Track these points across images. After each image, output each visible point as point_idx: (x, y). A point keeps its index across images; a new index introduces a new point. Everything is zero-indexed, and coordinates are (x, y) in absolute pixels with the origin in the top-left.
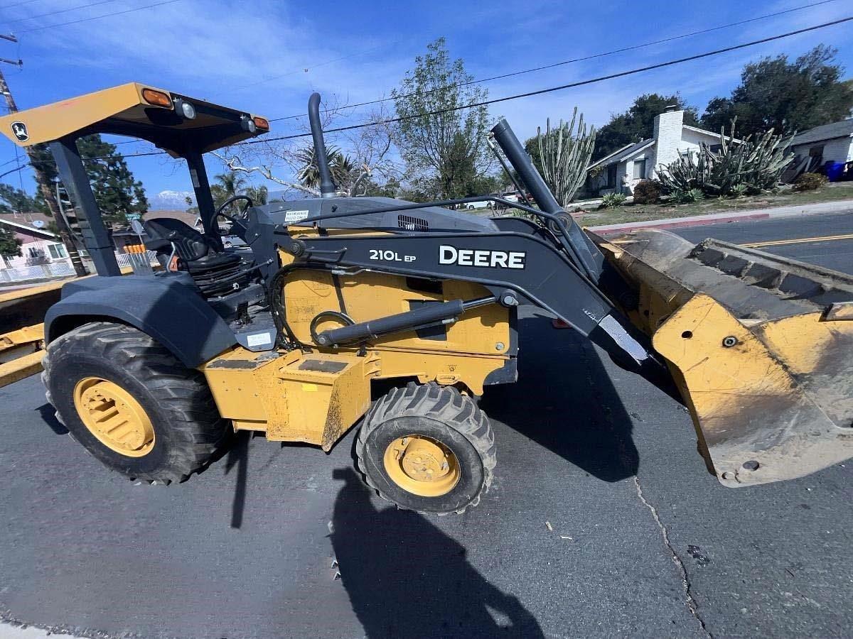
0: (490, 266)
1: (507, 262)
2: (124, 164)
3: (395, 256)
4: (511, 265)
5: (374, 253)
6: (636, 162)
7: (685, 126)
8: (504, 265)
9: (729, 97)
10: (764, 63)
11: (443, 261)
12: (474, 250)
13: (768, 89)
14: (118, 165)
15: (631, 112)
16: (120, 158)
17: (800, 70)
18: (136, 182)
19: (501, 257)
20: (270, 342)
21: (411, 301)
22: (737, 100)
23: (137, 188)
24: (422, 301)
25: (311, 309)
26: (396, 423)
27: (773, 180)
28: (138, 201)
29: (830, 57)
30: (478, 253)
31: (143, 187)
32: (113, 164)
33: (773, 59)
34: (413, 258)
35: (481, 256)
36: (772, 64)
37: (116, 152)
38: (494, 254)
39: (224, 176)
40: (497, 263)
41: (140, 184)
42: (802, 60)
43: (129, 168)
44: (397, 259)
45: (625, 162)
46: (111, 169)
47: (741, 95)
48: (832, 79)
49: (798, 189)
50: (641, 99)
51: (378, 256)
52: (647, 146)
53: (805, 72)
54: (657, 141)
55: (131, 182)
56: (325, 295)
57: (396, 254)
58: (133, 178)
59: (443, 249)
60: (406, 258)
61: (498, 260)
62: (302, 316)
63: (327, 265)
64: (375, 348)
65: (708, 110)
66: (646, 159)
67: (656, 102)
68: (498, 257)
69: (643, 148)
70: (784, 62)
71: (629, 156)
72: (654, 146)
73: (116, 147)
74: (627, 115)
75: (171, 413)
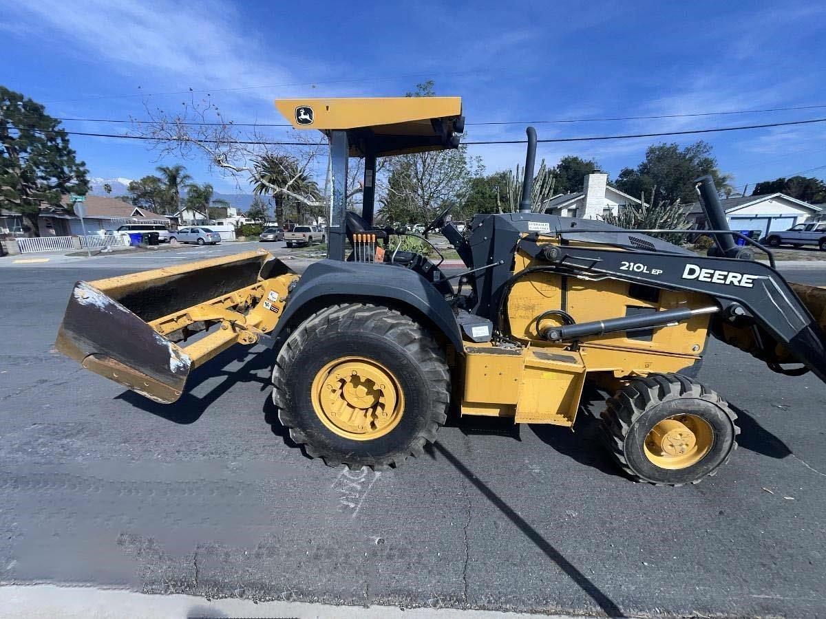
0: (725, 284)
1: (739, 282)
2: (66, 141)
3: (644, 269)
4: (743, 284)
5: (625, 265)
6: (569, 210)
7: (608, 187)
8: (737, 283)
9: (636, 169)
10: (662, 148)
11: (686, 275)
12: (715, 270)
13: (663, 168)
14: (59, 141)
15: (558, 168)
16: (63, 134)
17: (687, 157)
18: (78, 161)
19: (736, 277)
20: (488, 334)
21: (628, 307)
22: (642, 171)
23: (78, 169)
24: (641, 307)
25: (532, 308)
26: (673, 403)
27: (680, 238)
28: (77, 182)
29: (708, 151)
30: (717, 273)
31: (87, 167)
32: (51, 139)
33: (668, 146)
34: (659, 272)
35: (720, 275)
36: (669, 149)
37: (58, 128)
38: (731, 274)
39: (168, 168)
40: (732, 282)
41: (83, 164)
42: (688, 150)
43: (71, 147)
44: (645, 271)
45: (561, 209)
46: (49, 144)
47: (644, 169)
48: (710, 167)
49: (698, 248)
50: (566, 159)
51: (629, 267)
52: (579, 198)
53: (691, 159)
54: (586, 195)
55: (71, 161)
56: (549, 296)
57: (646, 267)
58: (74, 157)
59: (688, 267)
60: (653, 272)
61: (734, 280)
62: (521, 312)
63: (576, 271)
64: (584, 345)
65: (620, 176)
66: (577, 208)
67: (577, 164)
68: (733, 277)
69: (576, 199)
70: (676, 149)
71: (564, 205)
72: (584, 200)
73: (61, 122)
74: (554, 170)
75: (436, 395)
